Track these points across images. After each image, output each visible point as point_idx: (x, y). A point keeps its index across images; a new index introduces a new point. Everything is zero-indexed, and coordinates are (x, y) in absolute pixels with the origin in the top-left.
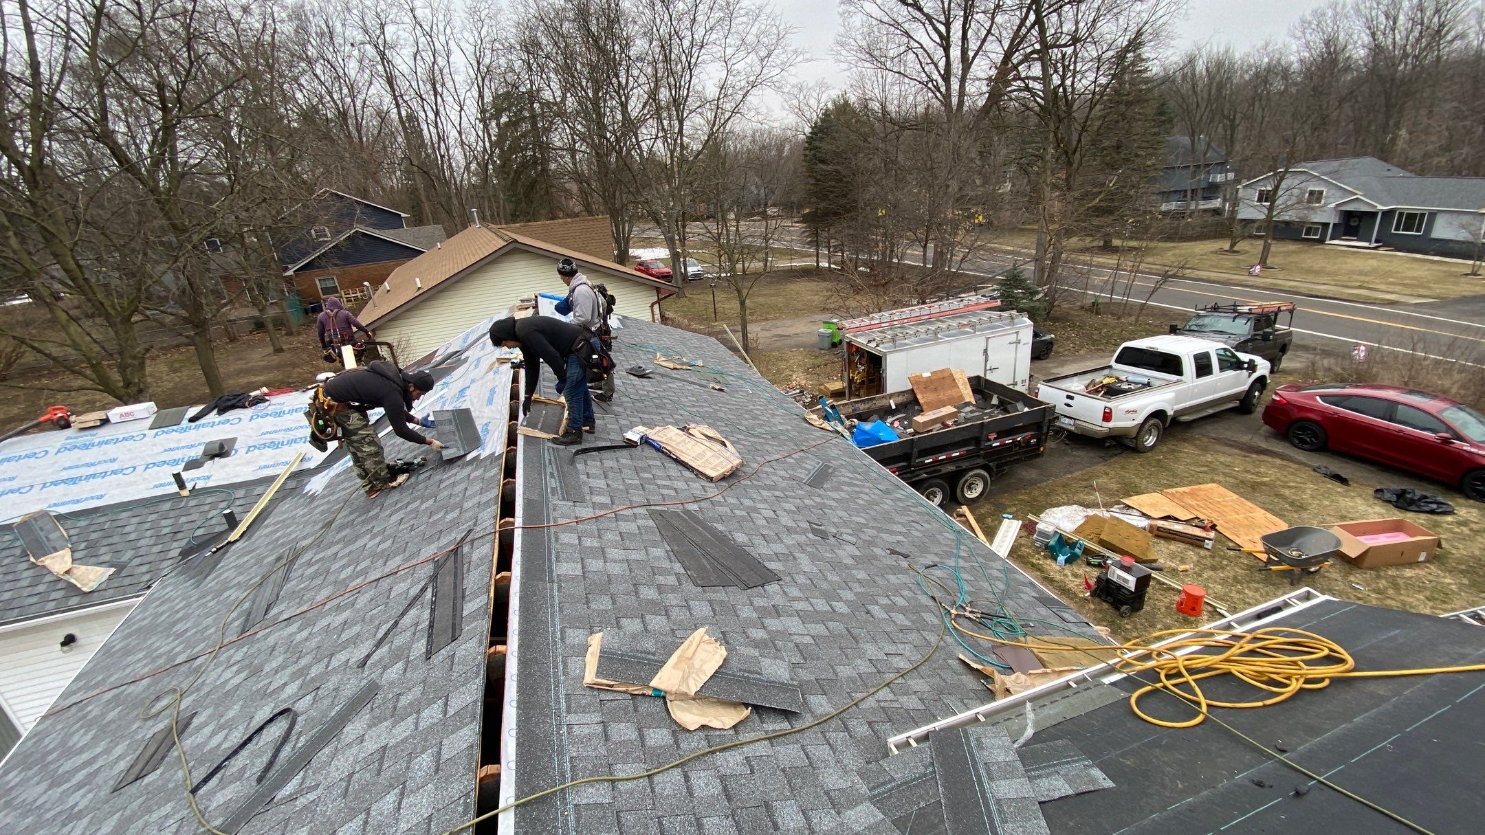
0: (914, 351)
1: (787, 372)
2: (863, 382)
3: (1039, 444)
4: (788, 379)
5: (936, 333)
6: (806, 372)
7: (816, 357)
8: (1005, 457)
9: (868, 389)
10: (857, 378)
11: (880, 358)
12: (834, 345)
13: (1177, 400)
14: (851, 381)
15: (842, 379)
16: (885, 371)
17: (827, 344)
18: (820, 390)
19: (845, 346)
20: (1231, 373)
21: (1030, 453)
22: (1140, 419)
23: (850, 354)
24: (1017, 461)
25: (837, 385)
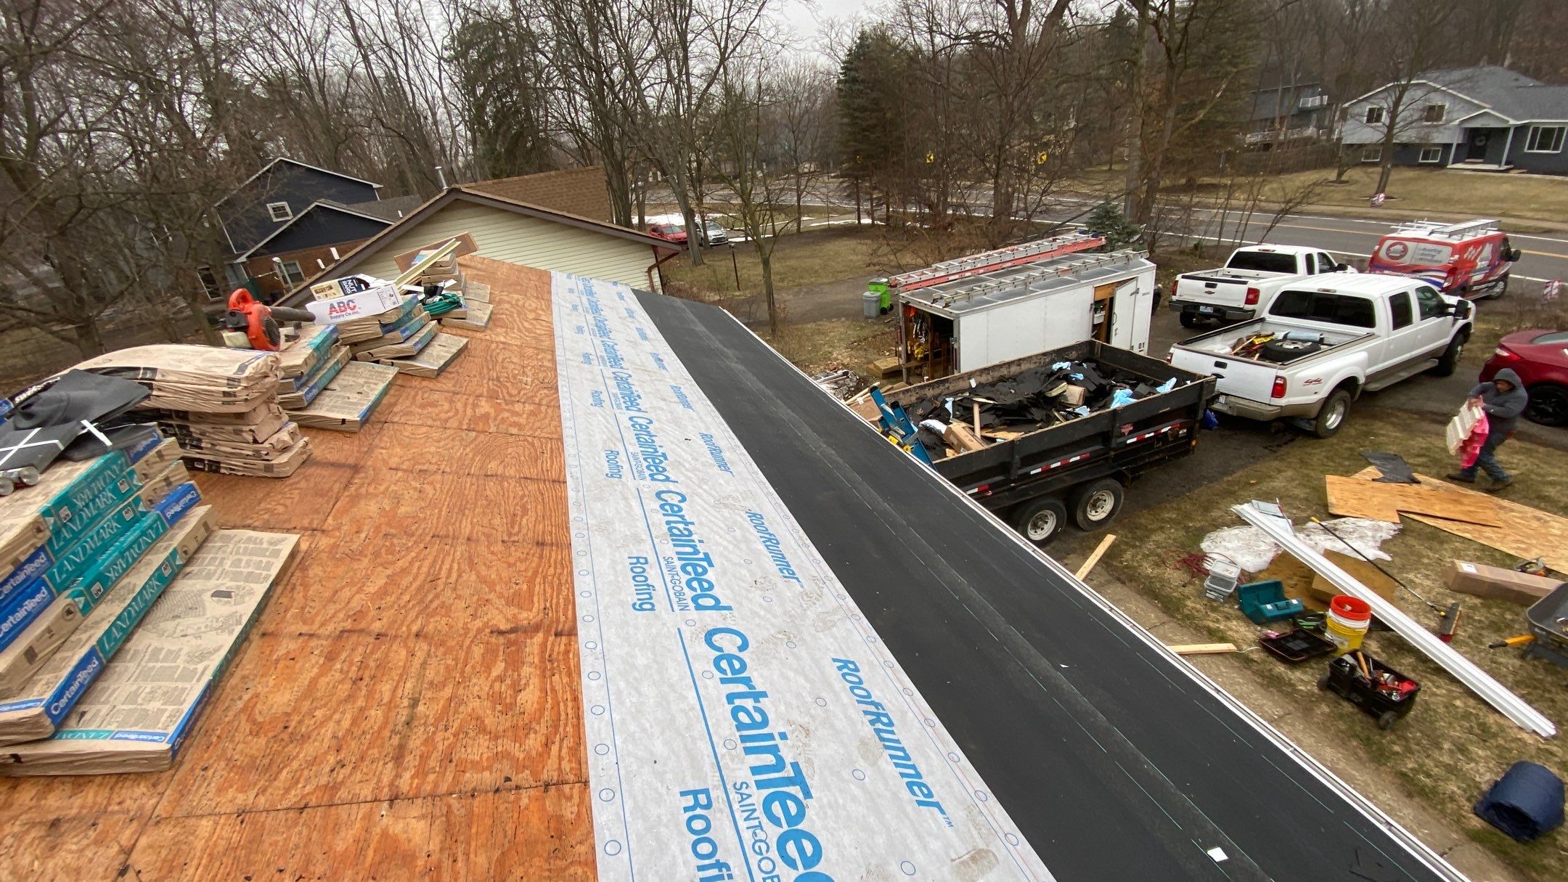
0: (996, 310)
1: (826, 348)
2: (926, 358)
3: (1190, 436)
4: (827, 357)
5: (1025, 283)
6: (850, 347)
7: (862, 328)
8: (1143, 458)
9: (934, 365)
10: (919, 353)
11: (951, 322)
12: (884, 312)
13: (1371, 362)
14: (910, 357)
15: (897, 354)
16: (958, 340)
17: (873, 311)
18: (868, 370)
19: (901, 309)
20: (1433, 321)
21: (1177, 450)
22: (1324, 391)
23: (908, 320)
24: (1158, 462)
25: (889, 362)
